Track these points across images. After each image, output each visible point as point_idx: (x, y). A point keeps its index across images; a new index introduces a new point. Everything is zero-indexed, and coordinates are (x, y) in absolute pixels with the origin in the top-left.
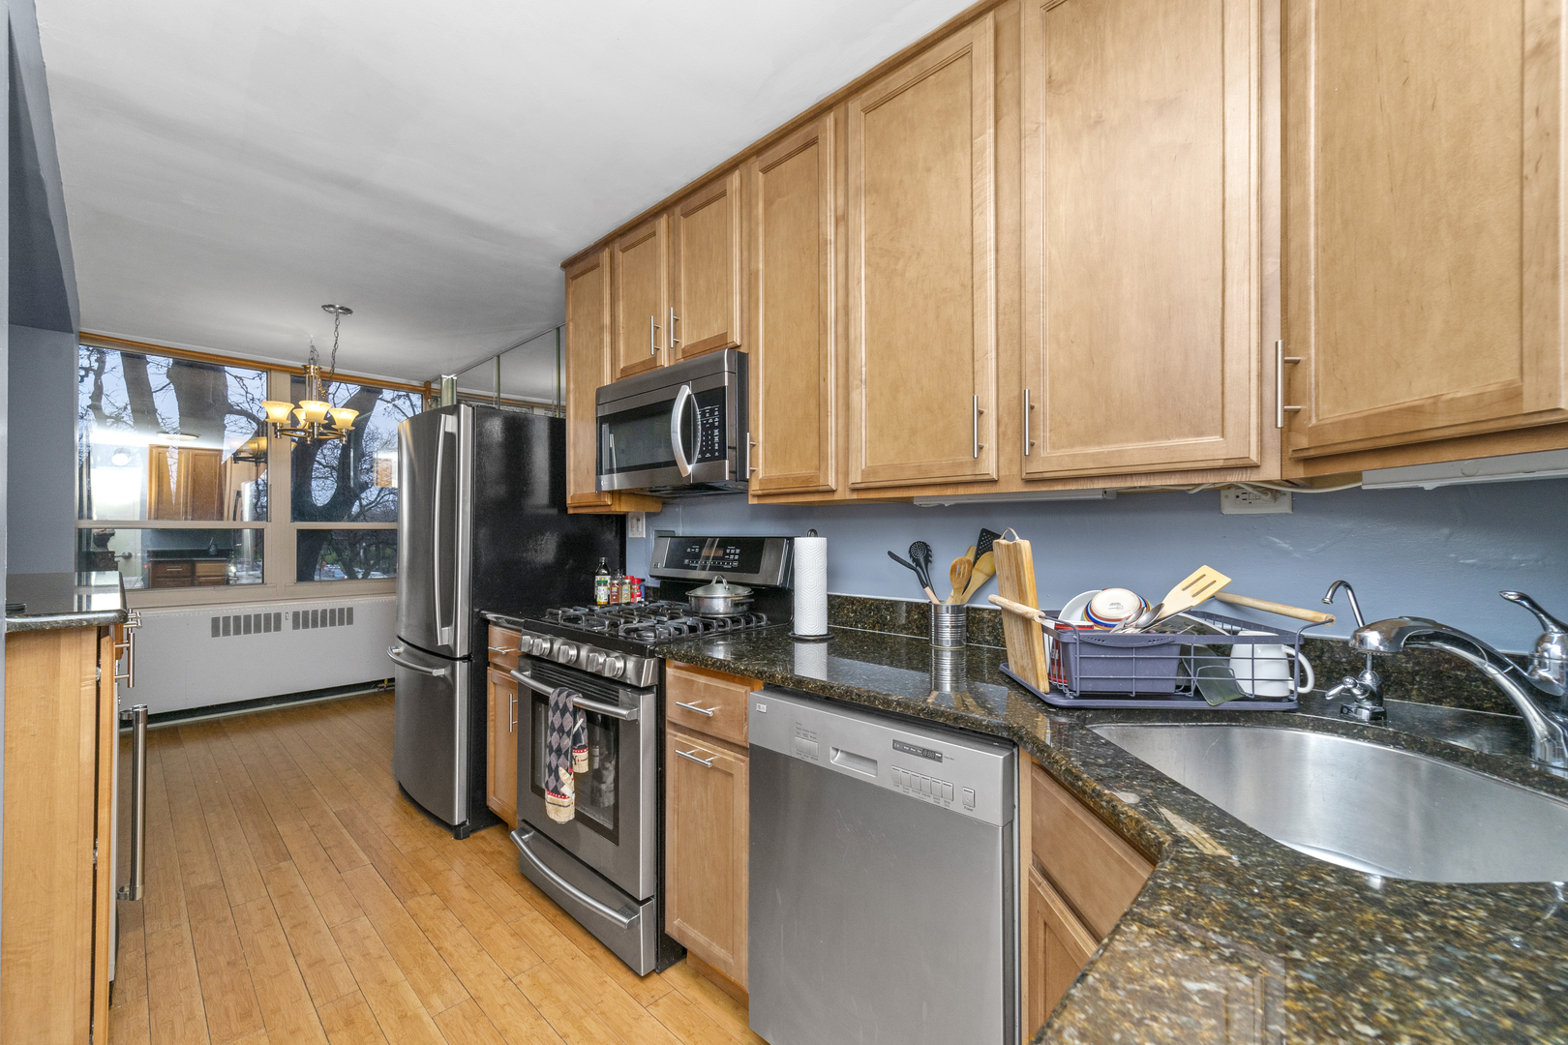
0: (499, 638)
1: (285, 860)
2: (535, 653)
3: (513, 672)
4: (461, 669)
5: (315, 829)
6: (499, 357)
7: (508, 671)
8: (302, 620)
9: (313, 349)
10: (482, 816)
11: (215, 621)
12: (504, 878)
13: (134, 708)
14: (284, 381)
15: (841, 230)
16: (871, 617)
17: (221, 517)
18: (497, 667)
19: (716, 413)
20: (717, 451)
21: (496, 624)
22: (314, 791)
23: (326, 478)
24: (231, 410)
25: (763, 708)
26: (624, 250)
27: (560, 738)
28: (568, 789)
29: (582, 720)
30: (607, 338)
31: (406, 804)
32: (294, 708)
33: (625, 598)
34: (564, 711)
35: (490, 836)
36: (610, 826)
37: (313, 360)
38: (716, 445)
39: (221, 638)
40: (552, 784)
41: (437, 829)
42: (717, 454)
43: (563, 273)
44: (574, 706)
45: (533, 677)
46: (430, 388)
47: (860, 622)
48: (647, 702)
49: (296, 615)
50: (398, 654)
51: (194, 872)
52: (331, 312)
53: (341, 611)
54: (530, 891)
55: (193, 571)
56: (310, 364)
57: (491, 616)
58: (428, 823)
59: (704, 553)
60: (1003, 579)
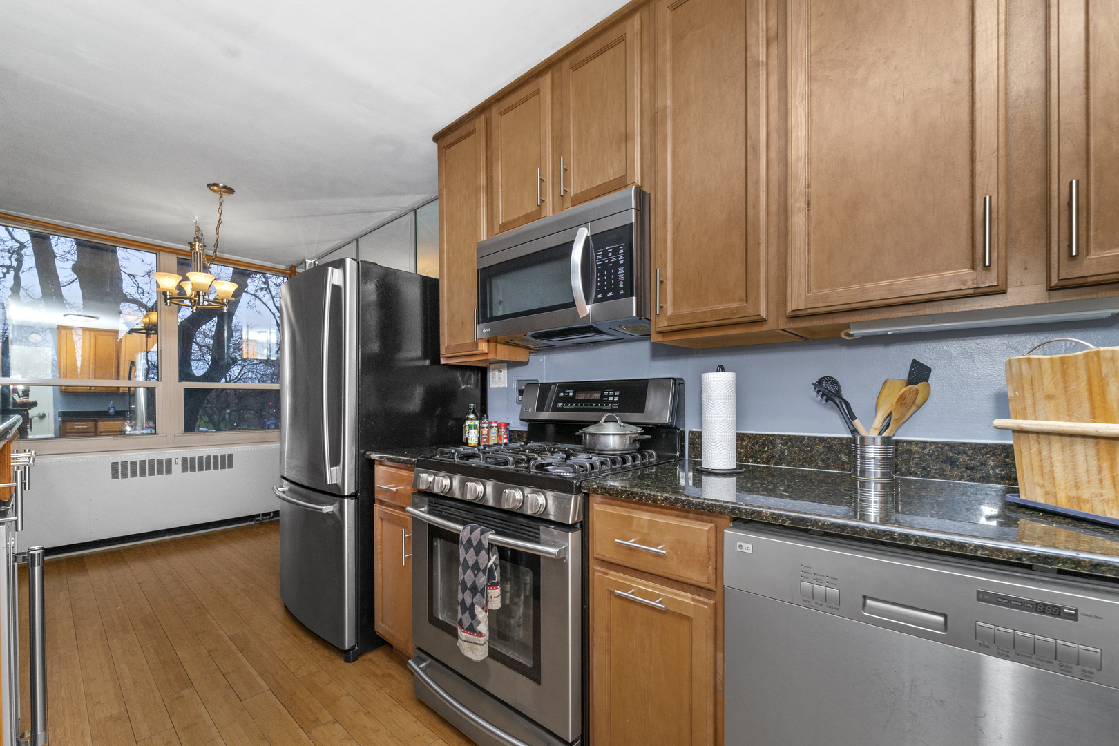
0: (387, 477)
1: (187, 688)
2: (436, 490)
3: (409, 509)
4: (349, 505)
5: (212, 653)
6: (358, 240)
7: (403, 509)
8: (189, 465)
9: (198, 230)
10: (369, 638)
11: (115, 465)
12: (400, 703)
13: (29, 550)
14: (172, 260)
15: (774, 51)
16: (764, 452)
17: (118, 377)
18: (382, 503)
19: (621, 251)
20: (621, 288)
21: (381, 463)
22: (208, 616)
23: (200, 360)
24: (126, 299)
25: (747, 548)
26: (502, 114)
27: (475, 576)
28: (483, 628)
29: (495, 557)
30: (483, 198)
31: (293, 626)
32: (184, 539)
33: (493, 440)
34: (479, 548)
35: (376, 658)
36: (529, 664)
37: (198, 239)
38: (621, 283)
39: (120, 480)
40: (467, 621)
41: (326, 652)
42: (622, 292)
43: (435, 146)
44: (489, 543)
45: (429, 512)
46: (295, 272)
47: (752, 457)
48: (573, 539)
49: (184, 460)
50: (283, 492)
51: (99, 703)
52: (215, 191)
53: (223, 456)
54: (429, 717)
55: (96, 427)
56: (195, 242)
57: (375, 456)
58: (317, 646)
59: (581, 396)
60: (1029, 402)
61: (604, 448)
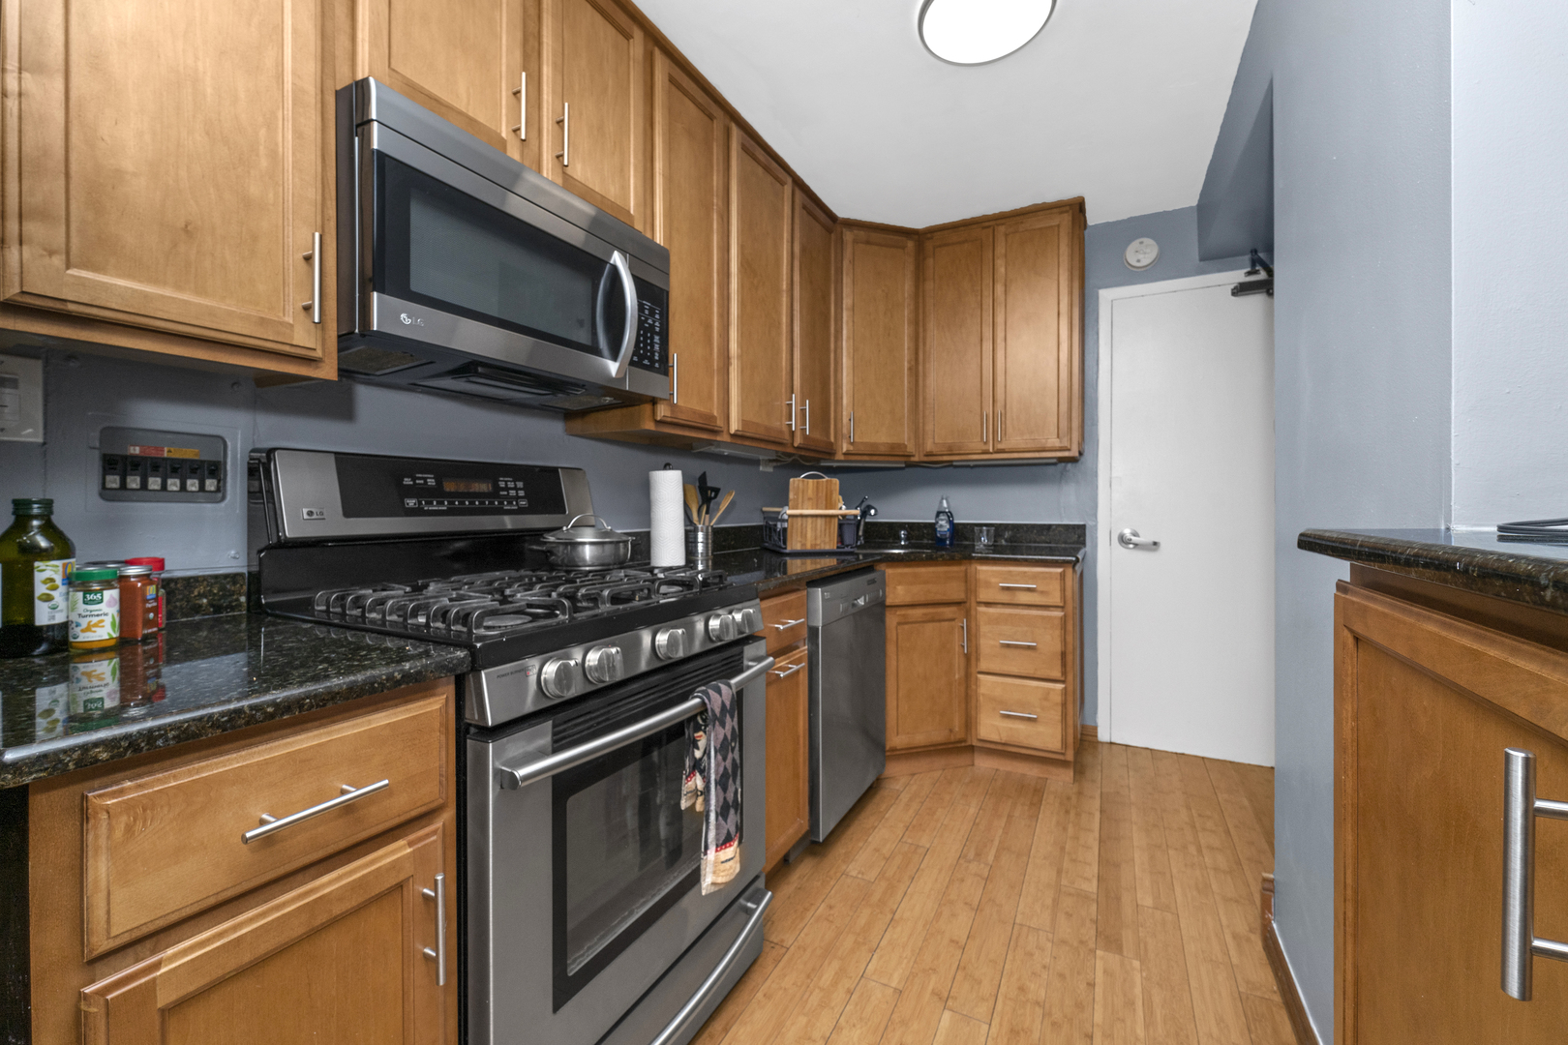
19: (657, 316)
20: (656, 361)
38: (657, 354)
42: (657, 365)
59: (449, 486)
60: (800, 500)
61: (580, 564)
